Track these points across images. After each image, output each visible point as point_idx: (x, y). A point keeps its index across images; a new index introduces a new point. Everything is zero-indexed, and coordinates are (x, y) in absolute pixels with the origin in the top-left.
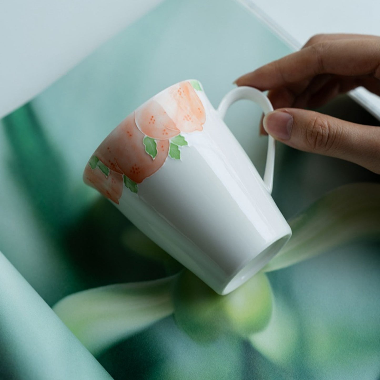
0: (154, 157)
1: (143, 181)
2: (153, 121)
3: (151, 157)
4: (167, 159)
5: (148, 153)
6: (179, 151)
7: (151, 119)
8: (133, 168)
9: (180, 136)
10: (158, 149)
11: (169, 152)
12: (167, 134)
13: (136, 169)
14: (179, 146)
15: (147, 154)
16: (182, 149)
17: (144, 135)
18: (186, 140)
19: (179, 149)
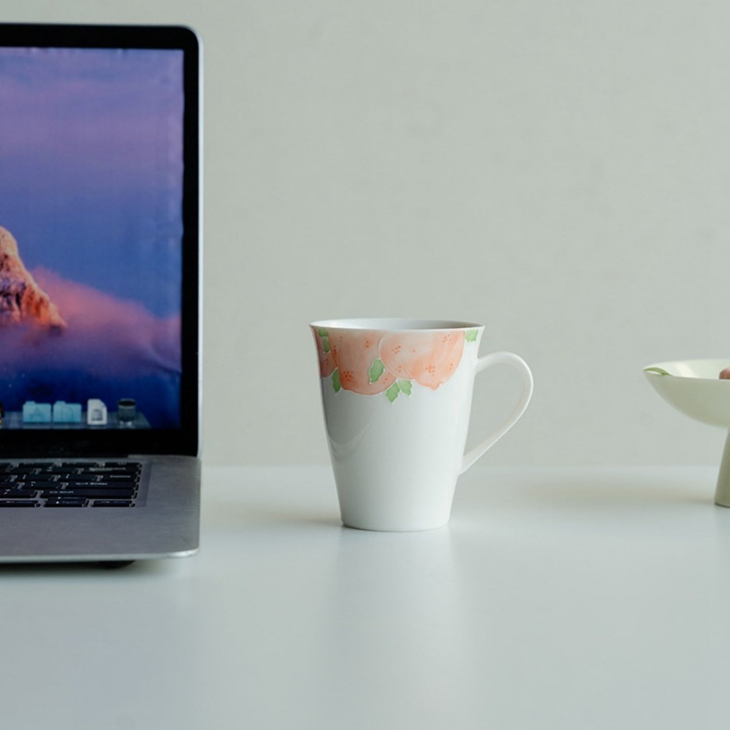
0: (371, 382)
1: (348, 391)
2: (397, 351)
3: (369, 379)
4: (381, 393)
5: (370, 374)
6: (397, 396)
7: (396, 349)
8: (348, 372)
9: (409, 382)
10: (381, 378)
11: (388, 389)
12: (400, 371)
13: (350, 376)
14: (401, 391)
15: (368, 374)
16: (401, 394)
17: (379, 357)
18: (411, 390)
19: (398, 394)
